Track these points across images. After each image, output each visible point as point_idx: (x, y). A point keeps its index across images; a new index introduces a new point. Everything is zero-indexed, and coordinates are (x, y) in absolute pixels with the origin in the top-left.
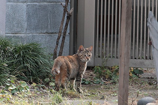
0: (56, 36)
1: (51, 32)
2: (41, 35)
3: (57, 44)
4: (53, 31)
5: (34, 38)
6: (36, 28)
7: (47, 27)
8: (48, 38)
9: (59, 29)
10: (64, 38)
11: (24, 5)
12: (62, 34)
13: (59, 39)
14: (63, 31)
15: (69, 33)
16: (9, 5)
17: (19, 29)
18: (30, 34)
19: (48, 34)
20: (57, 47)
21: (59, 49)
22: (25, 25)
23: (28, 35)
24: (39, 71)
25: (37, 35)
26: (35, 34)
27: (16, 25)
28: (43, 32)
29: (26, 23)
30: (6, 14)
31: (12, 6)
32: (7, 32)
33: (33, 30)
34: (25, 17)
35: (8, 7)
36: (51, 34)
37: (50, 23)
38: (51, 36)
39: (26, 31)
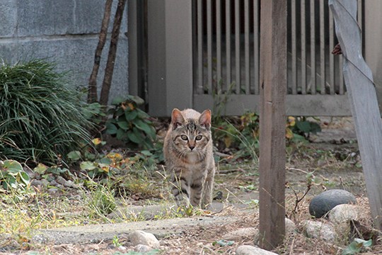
0: (94, 42)
1: (78, 32)
2: (54, 40)
3: (97, 63)
4: (84, 29)
5: (37, 49)
6: (42, 23)
7: (70, 19)
8: (73, 48)
9: (99, 23)
10: (113, 45)
12: (109, 37)
13: (100, 48)
14: (110, 29)
15: (126, 34)
18: (27, 40)
19: (72, 38)
20: (96, 70)
21: (101, 76)
22: (14, 16)
23: (20, 41)
24: (54, 134)
25: (45, 39)
26: (40, 39)
28: (59, 33)
29: (15, 11)
33: (34, 27)
36: (80, 38)
37: (77, 9)
38: (81, 42)
39: (16, 32)
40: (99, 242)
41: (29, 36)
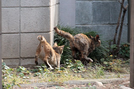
0: (116, 26)
1: (112, 23)
2: (104, 25)
3: (116, 32)
4: (114, 23)
5: (99, 28)
6: (100, 20)
7: (109, 19)
8: (110, 28)
9: (117, 21)
10: (121, 27)
11: (90, 3)
12: (120, 25)
13: (117, 28)
14: (120, 23)
15: (127, 24)
16: (78, 3)
17: (86, 22)
18: (96, 25)
19: (110, 25)
20: (116, 35)
22: (92, 18)
23: (94, 26)
25: (101, 25)
27: (84, 18)
28: (106, 23)
29: (92, 17)
30: (76, 10)
31: (80, 3)
32: (77, 23)
33: (98, 22)
34: (91, 12)
35: (77, 4)
36: (113, 25)
37: (112, 16)
38: (113, 26)
39: (92, 23)
40: (85, 84)
41: (96, 24)
